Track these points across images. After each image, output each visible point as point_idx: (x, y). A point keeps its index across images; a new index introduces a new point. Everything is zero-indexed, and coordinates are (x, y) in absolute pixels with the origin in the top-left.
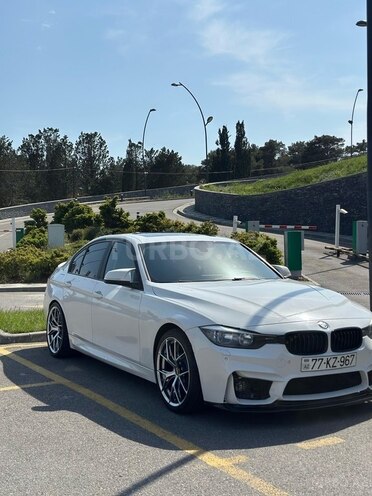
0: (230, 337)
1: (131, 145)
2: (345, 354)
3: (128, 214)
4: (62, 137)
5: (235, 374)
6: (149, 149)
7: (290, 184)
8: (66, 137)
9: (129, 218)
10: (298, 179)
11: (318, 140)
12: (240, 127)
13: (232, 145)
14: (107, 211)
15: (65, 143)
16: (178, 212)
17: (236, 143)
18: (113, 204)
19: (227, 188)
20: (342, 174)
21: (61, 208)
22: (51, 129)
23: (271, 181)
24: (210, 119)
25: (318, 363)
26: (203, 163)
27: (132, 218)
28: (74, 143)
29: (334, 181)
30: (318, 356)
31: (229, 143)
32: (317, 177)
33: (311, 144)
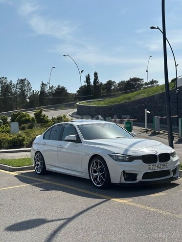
0: (120, 158)
1: (43, 84)
2: (164, 163)
3: (48, 117)
4: (9, 81)
5: (123, 171)
6: (51, 86)
7: (121, 101)
8: (11, 81)
9: (48, 118)
10: (125, 99)
11: (132, 80)
12: (96, 74)
13: (92, 83)
14: (38, 115)
15: (11, 84)
16: (69, 115)
17: (94, 82)
18: (41, 112)
19: (92, 103)
20: (145, 95)
21: (14, 115)
22: (3, 78)
23: (112, 99)
24: (82, 71)
25: (154, 166)
26: (77, 92)
27: (50, 118)
28: (15, 84)
29: (142, 99)
30: (154, 164)
31: (90, 82)
32: (134, 97)
33: (128, 82)
